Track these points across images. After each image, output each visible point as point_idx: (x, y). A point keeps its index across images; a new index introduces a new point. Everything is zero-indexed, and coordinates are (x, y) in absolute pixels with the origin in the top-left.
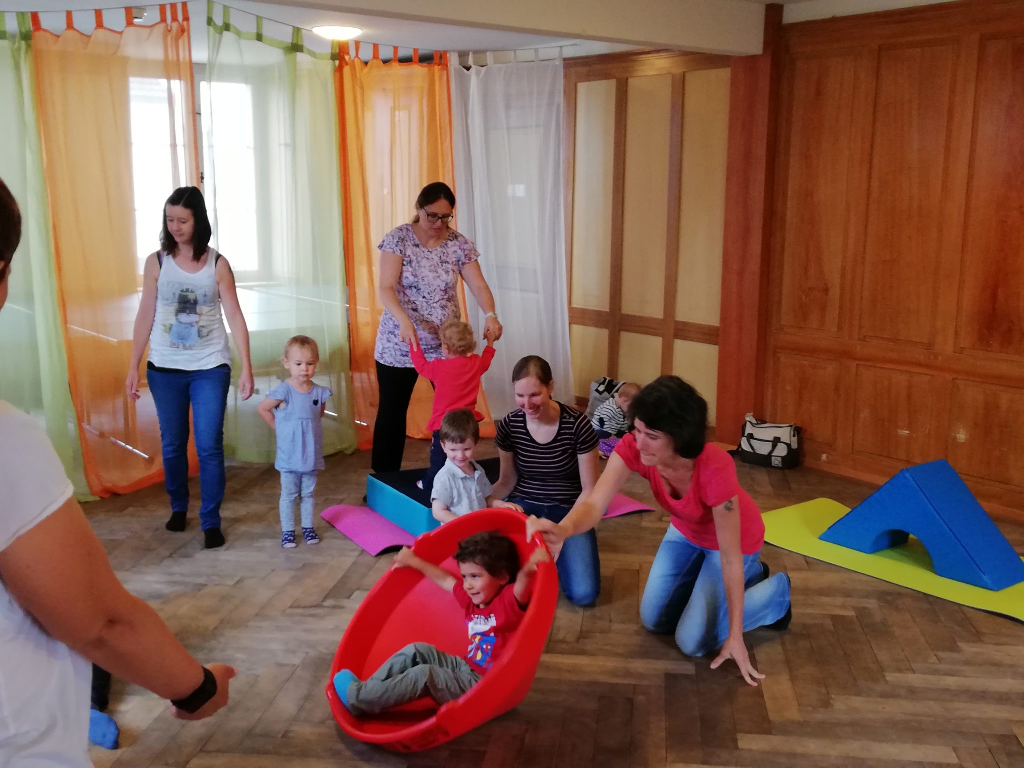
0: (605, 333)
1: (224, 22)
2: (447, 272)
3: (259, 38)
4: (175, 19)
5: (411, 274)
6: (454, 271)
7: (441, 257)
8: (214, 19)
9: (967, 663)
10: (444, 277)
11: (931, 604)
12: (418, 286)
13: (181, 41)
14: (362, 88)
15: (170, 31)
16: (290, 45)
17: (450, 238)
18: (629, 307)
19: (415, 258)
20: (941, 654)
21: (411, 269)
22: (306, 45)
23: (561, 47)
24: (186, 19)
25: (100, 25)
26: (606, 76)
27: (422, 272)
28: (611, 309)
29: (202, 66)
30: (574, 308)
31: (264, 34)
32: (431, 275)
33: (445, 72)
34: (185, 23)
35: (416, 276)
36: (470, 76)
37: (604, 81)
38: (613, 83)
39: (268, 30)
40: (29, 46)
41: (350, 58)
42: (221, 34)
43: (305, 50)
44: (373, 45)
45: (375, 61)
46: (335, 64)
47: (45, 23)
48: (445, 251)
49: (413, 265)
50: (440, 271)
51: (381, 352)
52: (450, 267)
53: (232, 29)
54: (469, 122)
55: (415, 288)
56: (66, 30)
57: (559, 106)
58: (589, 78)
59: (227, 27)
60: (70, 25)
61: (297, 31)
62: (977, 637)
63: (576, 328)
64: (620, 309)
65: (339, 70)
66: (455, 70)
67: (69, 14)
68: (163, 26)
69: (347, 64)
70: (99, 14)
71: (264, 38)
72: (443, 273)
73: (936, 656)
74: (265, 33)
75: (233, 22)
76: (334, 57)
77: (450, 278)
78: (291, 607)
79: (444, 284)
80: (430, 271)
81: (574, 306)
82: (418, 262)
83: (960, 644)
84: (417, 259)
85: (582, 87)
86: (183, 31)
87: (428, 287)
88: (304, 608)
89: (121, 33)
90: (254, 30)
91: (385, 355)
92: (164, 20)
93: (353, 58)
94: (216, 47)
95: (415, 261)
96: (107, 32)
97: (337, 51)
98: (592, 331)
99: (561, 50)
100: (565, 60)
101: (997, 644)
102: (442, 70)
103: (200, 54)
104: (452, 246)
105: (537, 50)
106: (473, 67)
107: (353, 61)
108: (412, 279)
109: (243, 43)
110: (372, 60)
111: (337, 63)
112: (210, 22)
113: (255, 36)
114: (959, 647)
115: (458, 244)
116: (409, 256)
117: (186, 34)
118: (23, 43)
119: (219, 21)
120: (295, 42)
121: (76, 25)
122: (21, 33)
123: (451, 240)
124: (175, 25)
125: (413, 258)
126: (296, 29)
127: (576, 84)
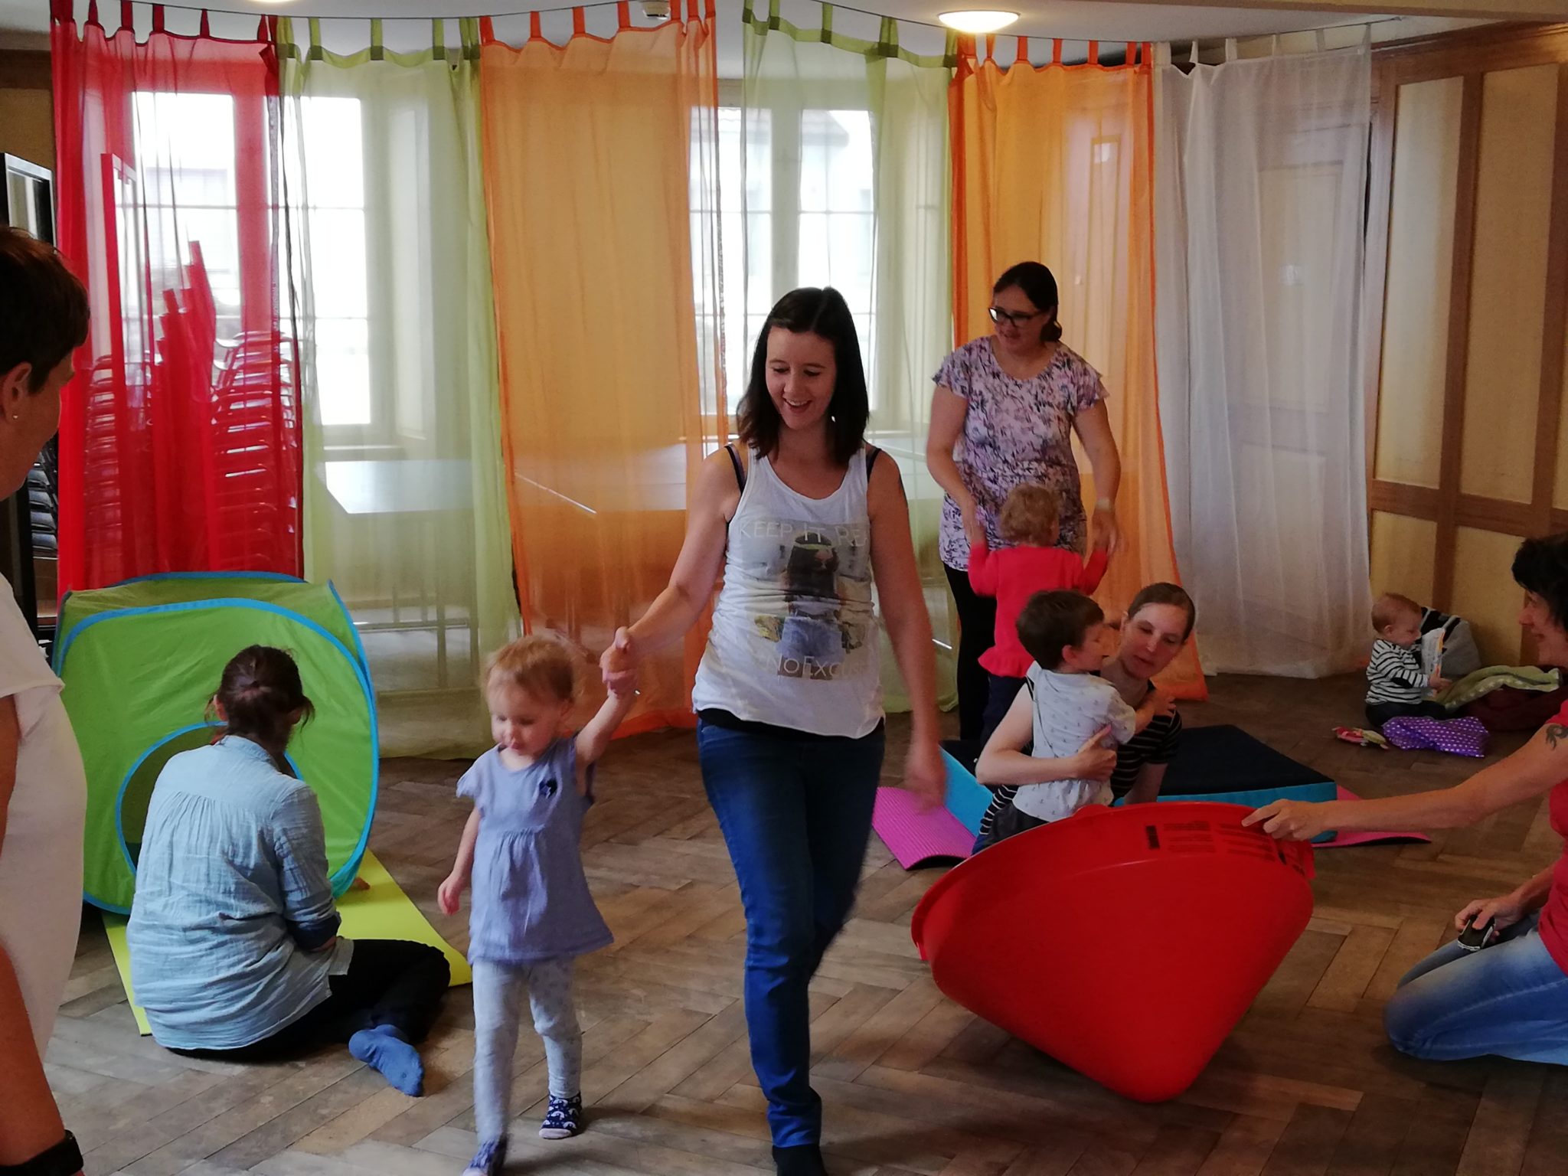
0: (1430, 527)
1: (770, 16)
2: (1047, 421)
3: (826, 37)
4: (693, 15)
5: (982, 422)
6: (1059, 419)
7: (1036, 396)
8: (754, 12)
10: (1041, 429)
12: (994, 442)
13: (702, 51)
14: (994, 110)
15: (685, 35)
16: (876, 46)
17: (1058, 364)
18: (1473, 483)
19: (990, 395)
21: (982, 416)
22: (903, 43)
23: (1368, 24)
24: (711, 13)
25: (579, 29)
26: (1445, 71)
27: (1002, 420)
28: (1441, 484)
29: (735, 84)
30: (1380, 482)
31: (833, 30)
32: (1017, 426)
33: (1146, 75)
34: (709, 21)
35: (990, 427)
36: (1191, 82)
37: (1443, 82)
38: (1458, 83)
39: (840, 24)
40: (475, 69)
41: (977, 62)
42: (764, 33)
43: (900, 53)
44: (1015, 40)
45: (1021, 65)
46: (951, 72)
47: (500, 32)
48: (1044, 383)
49: (987, 407)
50: (1034, 418)
51: (947, 549)
52: (1052, 412)
53: (781, 25)
54: (1186, 159)
55: (991, 445)
56: (530, 40)
58: (1420, 74)
59: (774, 23)
60: (536, 34)
61: (888, 23)
63: (1381, 517)
64: (1458, 486)
65: (957, 84)
66: (1163, 71)
67: (535, 16)
68: (675, 26)
69: (971, 72)
70: (578, 13)
71: (833, 37)
72: (1040, 423)
74: (835, 29)
75: (783, 15)
76: (948, 62)
77: (1052, 431)
79: (1041, 441)
80: (1016, 418)
81: (1380, 478)
82: (997, 403)
84: (993, 398)
85: (1407, 91)
86: (705, 34)
87: (1011, 445)
89: (610, 41)
90: (818, 25)
91: (954, 554)
92: (676, 18)
93: (981, 64)
94: (754, 55)
95: (990, 401)
96: (589, 40)
97: (955, 53)
98: (1409, 524)
99: (1369, 29)
100: (1375, 46)
102: (1141, 73)
103: (730, 66)
104: (1060, 377)
105: (1320, 31)
106: (1197, 64)
107: (982, 68)
108: (983, 431)
109: (799, 45)
110: (1015, 63)
111: (955, 70)
112: (747, 17)
113: (819, 35)
115: (1070, 373)
116: (981, 393)
117: (710, 36)
118: (467, 63)
119: (761, 15)
120: (885, 41)
121: (545, 32)
122: (464, 47)
123: (1058, 367)
124: (694, 23)
125: (987, 396)
126: (886, 20)
127: (1397, 88)
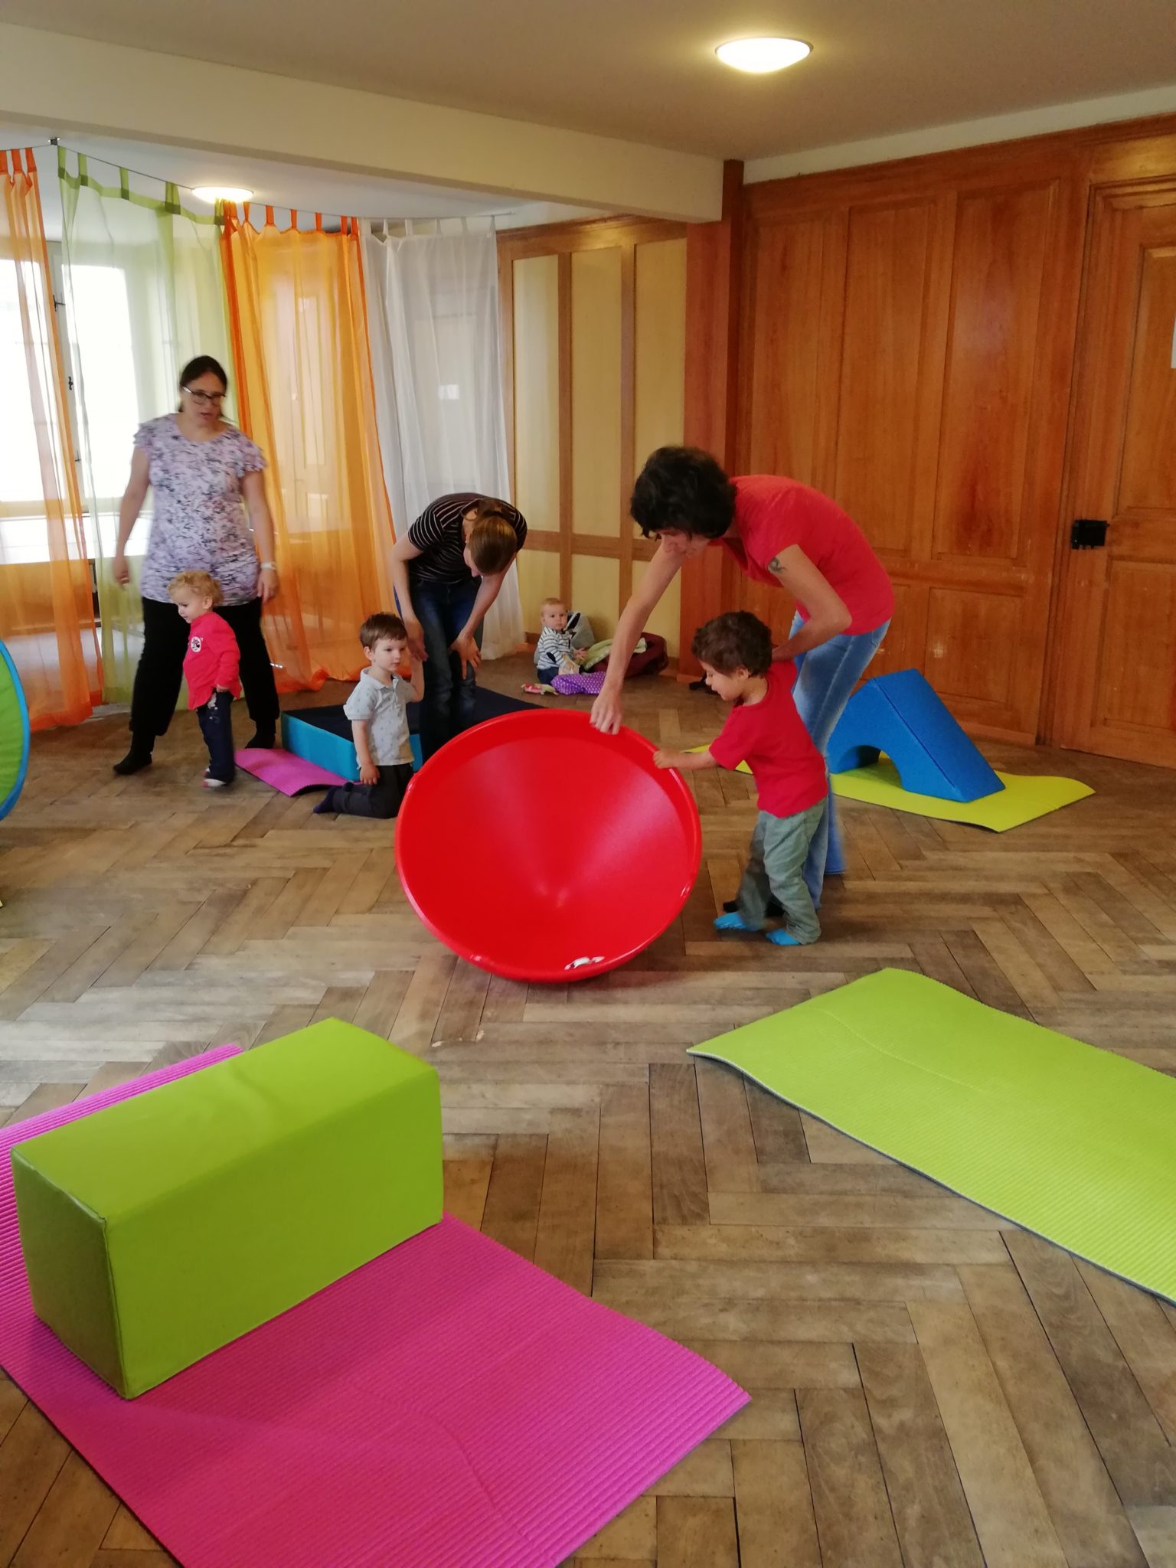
0: (555, 558)
1: (79, 174)
3: (125, 194)
4: (17, 168)
5: (160, 469)
8: (66, 169)
9: (930, 869)
11: (898, 818)
13: (27, 200)
14: (255, 259)
15: (13, 184)
16: (164, 204)
18: (582, 526)
19: (169, 450)
20: (904, 863)
21: (160, 464)
22: (183, 205)
23: (493, 216)
24: (32, 168)
26: (547, 251)
28: (560, 528)
31: (130, 190)
33: (355, 242)
34: (31, 174)
35: (166, 471)
36: (385, 248)
37: (545, 258)
38: (554, 259)
39: (135, 185)
41: (238, 222)
42: (77, 188)
43: (182, 212)
44: (265, 207)
45: (269, 228)
46: (220, 229)
48: (215, 447)
49: (165, 458)
53: (90, 182)
54: (387, 303)
55: (167, 488)
57: (493, 288)
58: (528, 253)
59: (84, 181)
61: (171, 187)
62: (944, 845)
64: (571, 528)
65: (226, 237)
66: (367, 241)
68: (4, 176)
69: (235, 230)
71: (130, 196)
73: (899, 864)
75: (90, 174)
77: (218, 480)
78: (195, 848)
80: (189, 467)
82: (174, 455)
83: (924, 853)
84: (171, 452)
85: (520, 265)
86: (29, 184)
87: (183, 488)
88: (211, 848)
90: (117, 185)
92: (4, 169)
93: (241, 224)
94: (71, 205)
95: (168, 454)
97: (222, 214)
98: (541, 556)
99: (493, 220)
100: (498, 233)
101: (964, 851)
102: (351, 240)
104: (229, 445)
105: (463, 218)
106: (388, 236)
107: (243, 227)
108: (161, 475)
109: (103, 199)
110: (266, 226)
111: (223, 228)
112: (62, 173)
113: (119, 193)
114: (924, 856)
117: (33, 187)
119: (73, 173)
120: (169, 201)
124: (19, 177)
126: (170, 186)
127: (512, 261)
